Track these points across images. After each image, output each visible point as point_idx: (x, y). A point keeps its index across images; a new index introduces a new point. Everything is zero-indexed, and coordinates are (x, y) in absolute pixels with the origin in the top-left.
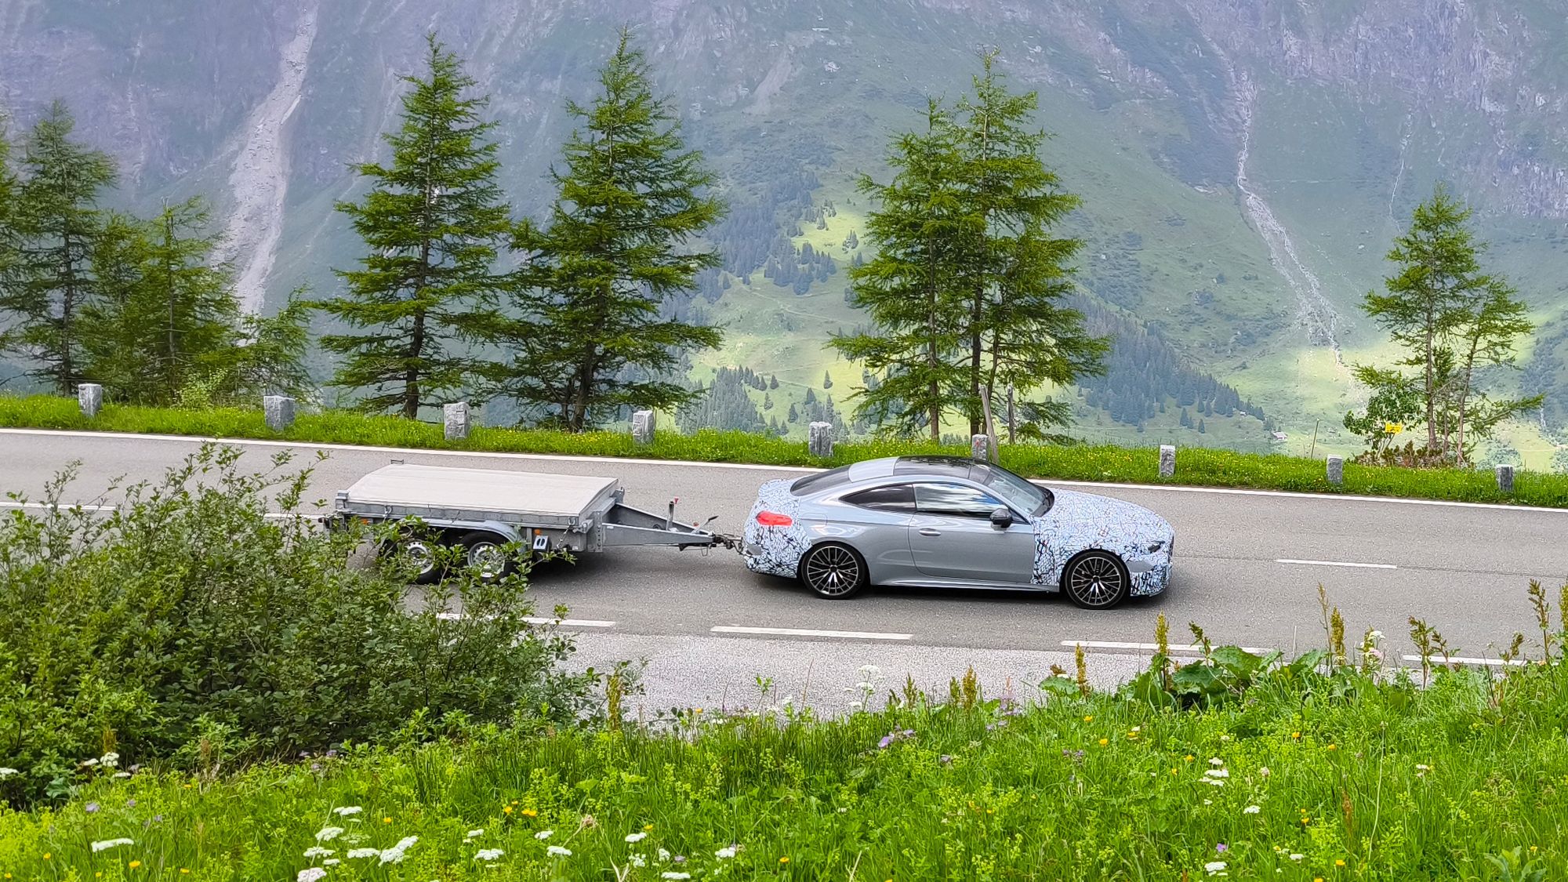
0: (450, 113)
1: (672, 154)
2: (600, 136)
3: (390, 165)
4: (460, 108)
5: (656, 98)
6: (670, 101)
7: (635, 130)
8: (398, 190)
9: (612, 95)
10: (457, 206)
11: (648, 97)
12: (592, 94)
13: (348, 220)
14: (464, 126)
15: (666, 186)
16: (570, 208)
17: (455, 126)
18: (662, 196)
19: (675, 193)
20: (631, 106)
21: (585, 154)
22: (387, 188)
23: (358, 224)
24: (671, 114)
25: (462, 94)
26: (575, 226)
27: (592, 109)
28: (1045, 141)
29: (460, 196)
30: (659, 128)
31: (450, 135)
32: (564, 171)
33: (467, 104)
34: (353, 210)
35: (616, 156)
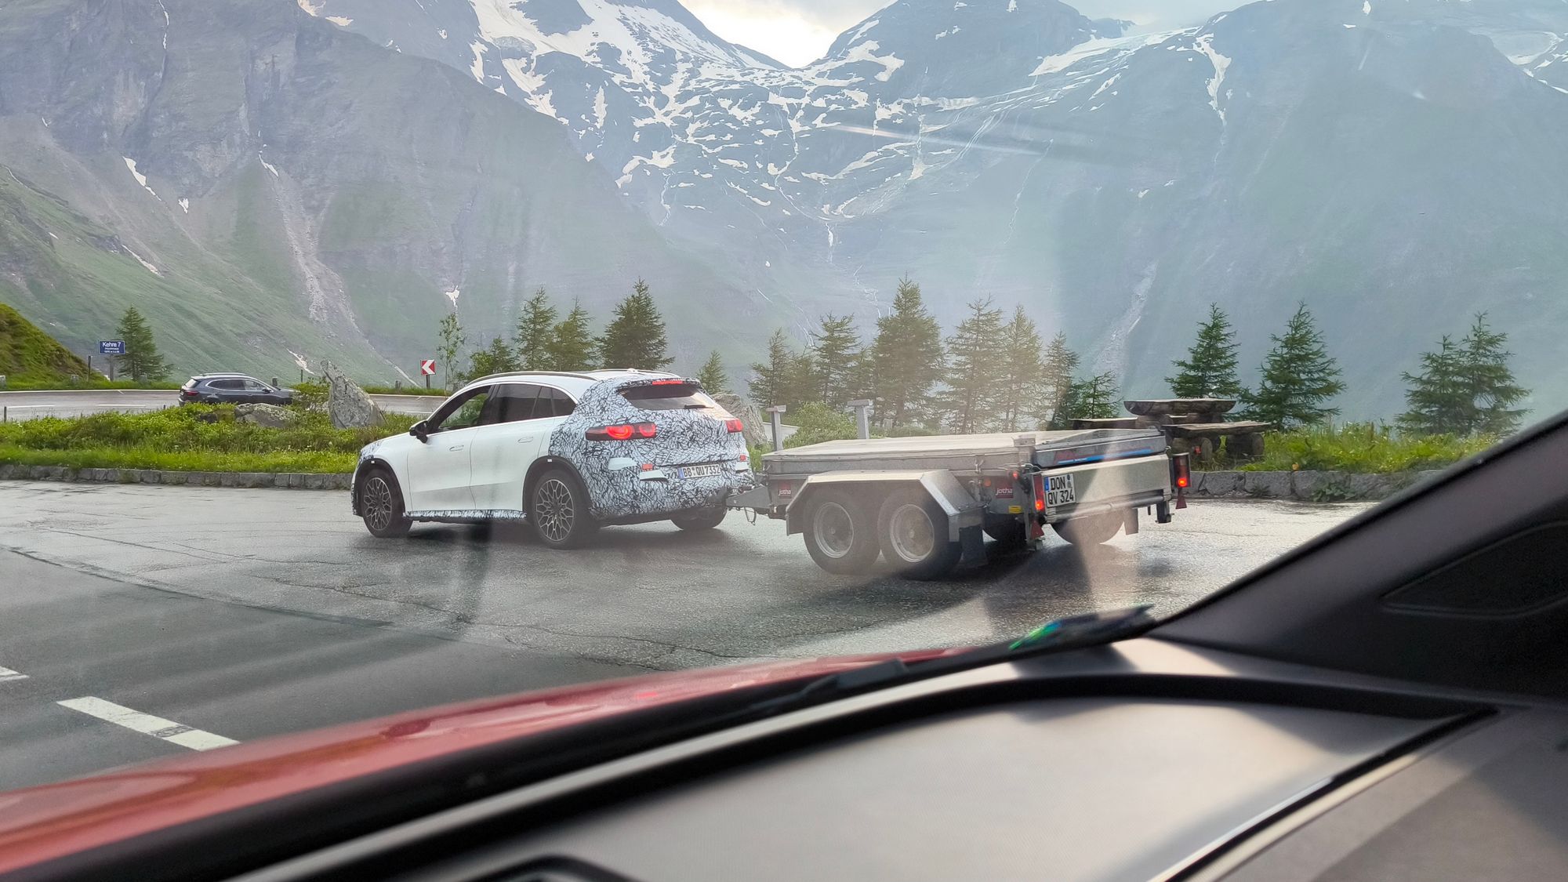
0: (1218, 338)
1: (1320, 360)
2: (1285, 350)
3: (1189, 362)
4: (1223, 337)
5: (1315, 332)
6: (1321, 335)
7: (1303, 348)
8: (1192, 373)
9: (1294, 332)
10: (1216, 380)
11: (1311, 332)
12: (1284, 331)
13: (1169, 385)
14: (1225, 346)
15: (1316, 376)
16: (1268, 384)
17: (1220, 345)
18: (1312, 380)
19: (1319, 379)
20: (1302, 337)
21: (1278, 358)
22: (1188, 373)
23: (1174, 387)
24: (1321, 340)
25: (1224, 331)
26: (1270, 392)
27: (1283, 339)
28: (1509, 357)
29: (1218, 376)
30: (1315, 347)
31: (1217, 349)
32: (1268, 366)
33: (1226, 335)
34: (1172, 381)
35: (1291, 360)
